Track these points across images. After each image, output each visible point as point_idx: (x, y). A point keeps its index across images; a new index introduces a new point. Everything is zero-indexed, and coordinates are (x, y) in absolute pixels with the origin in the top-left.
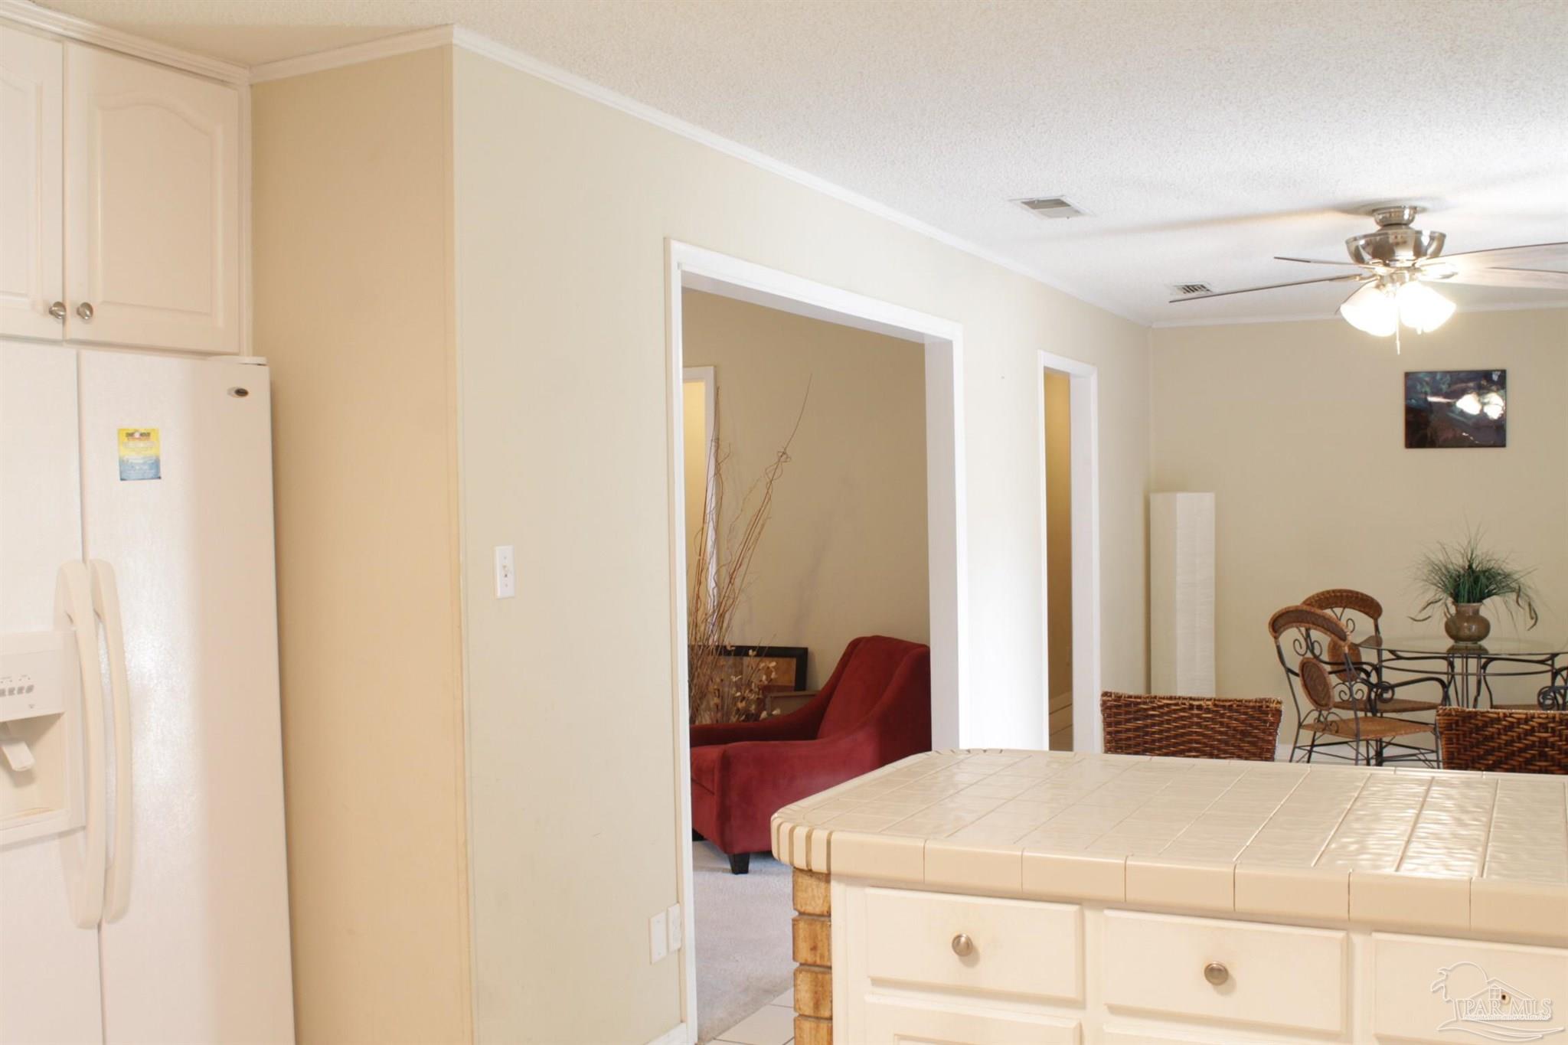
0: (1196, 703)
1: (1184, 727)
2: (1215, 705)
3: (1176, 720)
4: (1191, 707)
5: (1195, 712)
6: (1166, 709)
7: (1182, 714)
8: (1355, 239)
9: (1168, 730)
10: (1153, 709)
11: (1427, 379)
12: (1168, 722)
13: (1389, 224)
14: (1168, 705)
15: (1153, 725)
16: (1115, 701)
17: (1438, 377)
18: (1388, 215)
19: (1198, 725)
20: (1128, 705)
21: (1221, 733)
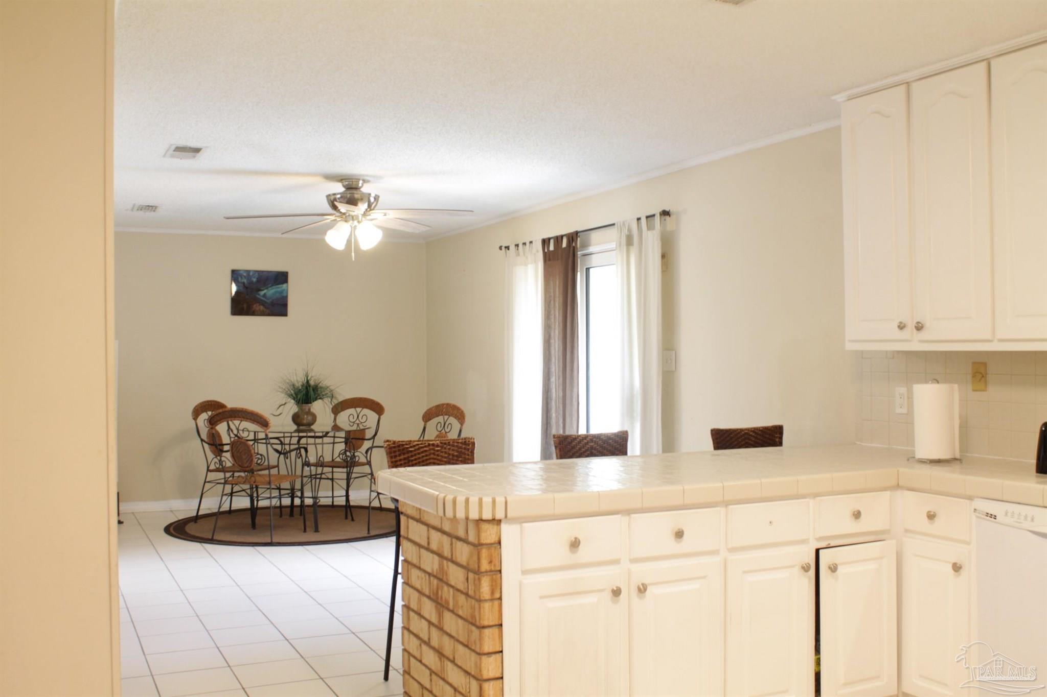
0: (431, 443)
1: (427, 456)
2: (441, 443)
3: (422, 452)
4: (429, 445)
5: (431, 447)
6: (417, 447)
7: (425, 449)
8: (334, 194)
9: (419, 458)
10: (411, 447)
11: (245, 274)
12: (419, 454)
13: (349, 188)
14: (418, 445)
15: (412, 456)
16: (393, 444)
17: (251, 274)
18: (351, 183)
19: (434, 454)
20: (399, 446)
21: (446, 458)
